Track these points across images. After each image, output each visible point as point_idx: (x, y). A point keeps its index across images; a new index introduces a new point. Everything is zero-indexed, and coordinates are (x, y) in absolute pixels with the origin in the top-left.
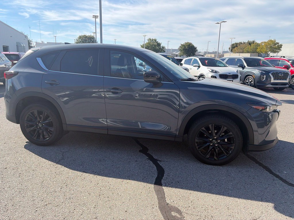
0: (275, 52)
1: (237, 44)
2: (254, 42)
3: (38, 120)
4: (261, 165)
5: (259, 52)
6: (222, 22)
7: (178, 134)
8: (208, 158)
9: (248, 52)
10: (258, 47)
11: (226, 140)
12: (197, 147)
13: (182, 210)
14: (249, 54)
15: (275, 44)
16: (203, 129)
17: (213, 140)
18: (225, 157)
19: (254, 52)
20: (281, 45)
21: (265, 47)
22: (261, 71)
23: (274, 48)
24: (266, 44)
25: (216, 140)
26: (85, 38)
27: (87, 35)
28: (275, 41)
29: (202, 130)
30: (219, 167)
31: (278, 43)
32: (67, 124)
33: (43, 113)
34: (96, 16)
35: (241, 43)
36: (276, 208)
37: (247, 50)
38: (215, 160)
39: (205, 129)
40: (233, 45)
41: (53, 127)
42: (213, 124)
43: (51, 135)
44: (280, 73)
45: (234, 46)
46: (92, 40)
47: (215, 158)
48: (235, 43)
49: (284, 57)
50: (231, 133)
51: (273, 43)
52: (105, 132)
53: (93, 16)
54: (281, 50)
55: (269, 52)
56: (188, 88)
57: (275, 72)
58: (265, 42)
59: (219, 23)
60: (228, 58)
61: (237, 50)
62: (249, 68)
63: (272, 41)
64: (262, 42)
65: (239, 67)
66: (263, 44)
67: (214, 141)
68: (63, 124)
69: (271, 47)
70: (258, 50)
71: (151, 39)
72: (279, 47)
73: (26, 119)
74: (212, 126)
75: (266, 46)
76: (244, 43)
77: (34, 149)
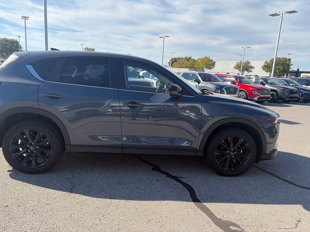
0: (210, 68)
1: (175, 59)
2: (190, 58)
3: (30, 142)
4: (266, 172)
5: (197, 68)
6: (165, 37)
7: (198, 149)
8: (226, 170)
9: (186, 67)
10: (196, 63)
11: (242, 151)
12: (216, 160)
13: (237, 223)
14: (188, 69)
15: (210, 61)
16: (223, 141)
17: (230, 152)
18: (242, 167)
19: (192, 67)
20: (215, 63)
21: (201, 64)
22: (215, 86)
23: (209, 64)
24: (202, 60)
25: (234, 151)
26: (5, 41)
27: (8, 39)
28: (210, 58)
29: (222, 143)
30: (236, 178)
31: (212, 60)
32: (70, 145)
33: (37, 134)
34: (25, 17)
35: (179, 58)
36: (305, 208)
37: (186, 65)
38: (233, 171)
39: (224, 142)
40: (172, 59)
41: (51, 150)
42: (232, 137)
43: (47, 160)
44: (231, 88)
45: (173, 61)
46: (15, 45)
47: (232, 169)
48: (174, 57)
49: (228, 73)
50: (247, 144)
51: (208, 60)
52: (119, 151)
53: (23, 17)
54: (215, 67)
55: (205, 68)
56: (209, 101)
57: (227, 87)
58: (201, 59)
59: (162, 37)
60: (183, 73)
61: (176, 65)
62: (204, 83)
63: (207, 58)
64: (199, 59)
65: (195, 81)
66: (199, 61)
67: (232, 153)
68: (66, 146)
69: (206, 63)
70: (196, 66)
71: (88, 49)
72: (213, 64)
73: (11, 142)
74: (231, 138)
75: (202, 62)
76: (182, 58)
77: (26, 179)
